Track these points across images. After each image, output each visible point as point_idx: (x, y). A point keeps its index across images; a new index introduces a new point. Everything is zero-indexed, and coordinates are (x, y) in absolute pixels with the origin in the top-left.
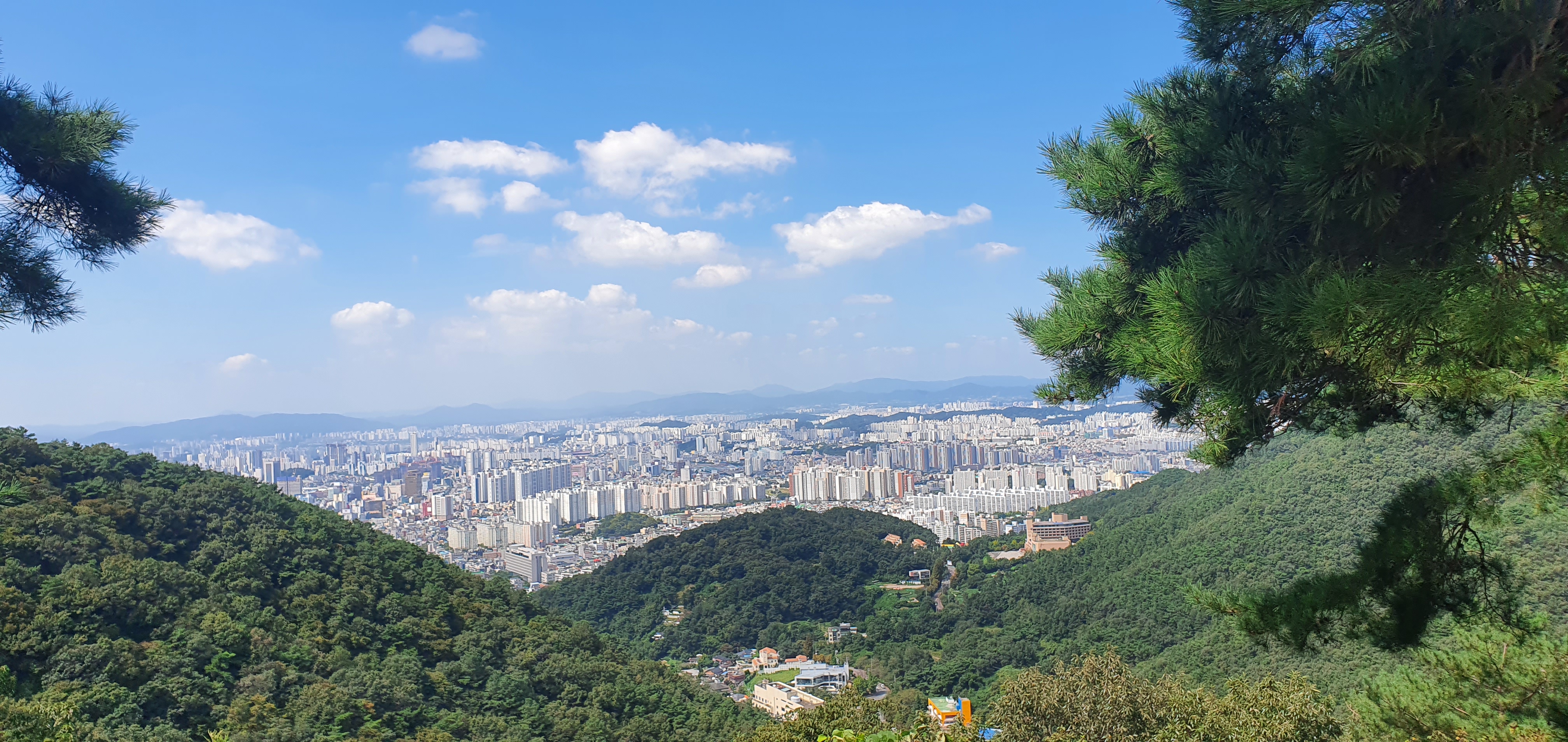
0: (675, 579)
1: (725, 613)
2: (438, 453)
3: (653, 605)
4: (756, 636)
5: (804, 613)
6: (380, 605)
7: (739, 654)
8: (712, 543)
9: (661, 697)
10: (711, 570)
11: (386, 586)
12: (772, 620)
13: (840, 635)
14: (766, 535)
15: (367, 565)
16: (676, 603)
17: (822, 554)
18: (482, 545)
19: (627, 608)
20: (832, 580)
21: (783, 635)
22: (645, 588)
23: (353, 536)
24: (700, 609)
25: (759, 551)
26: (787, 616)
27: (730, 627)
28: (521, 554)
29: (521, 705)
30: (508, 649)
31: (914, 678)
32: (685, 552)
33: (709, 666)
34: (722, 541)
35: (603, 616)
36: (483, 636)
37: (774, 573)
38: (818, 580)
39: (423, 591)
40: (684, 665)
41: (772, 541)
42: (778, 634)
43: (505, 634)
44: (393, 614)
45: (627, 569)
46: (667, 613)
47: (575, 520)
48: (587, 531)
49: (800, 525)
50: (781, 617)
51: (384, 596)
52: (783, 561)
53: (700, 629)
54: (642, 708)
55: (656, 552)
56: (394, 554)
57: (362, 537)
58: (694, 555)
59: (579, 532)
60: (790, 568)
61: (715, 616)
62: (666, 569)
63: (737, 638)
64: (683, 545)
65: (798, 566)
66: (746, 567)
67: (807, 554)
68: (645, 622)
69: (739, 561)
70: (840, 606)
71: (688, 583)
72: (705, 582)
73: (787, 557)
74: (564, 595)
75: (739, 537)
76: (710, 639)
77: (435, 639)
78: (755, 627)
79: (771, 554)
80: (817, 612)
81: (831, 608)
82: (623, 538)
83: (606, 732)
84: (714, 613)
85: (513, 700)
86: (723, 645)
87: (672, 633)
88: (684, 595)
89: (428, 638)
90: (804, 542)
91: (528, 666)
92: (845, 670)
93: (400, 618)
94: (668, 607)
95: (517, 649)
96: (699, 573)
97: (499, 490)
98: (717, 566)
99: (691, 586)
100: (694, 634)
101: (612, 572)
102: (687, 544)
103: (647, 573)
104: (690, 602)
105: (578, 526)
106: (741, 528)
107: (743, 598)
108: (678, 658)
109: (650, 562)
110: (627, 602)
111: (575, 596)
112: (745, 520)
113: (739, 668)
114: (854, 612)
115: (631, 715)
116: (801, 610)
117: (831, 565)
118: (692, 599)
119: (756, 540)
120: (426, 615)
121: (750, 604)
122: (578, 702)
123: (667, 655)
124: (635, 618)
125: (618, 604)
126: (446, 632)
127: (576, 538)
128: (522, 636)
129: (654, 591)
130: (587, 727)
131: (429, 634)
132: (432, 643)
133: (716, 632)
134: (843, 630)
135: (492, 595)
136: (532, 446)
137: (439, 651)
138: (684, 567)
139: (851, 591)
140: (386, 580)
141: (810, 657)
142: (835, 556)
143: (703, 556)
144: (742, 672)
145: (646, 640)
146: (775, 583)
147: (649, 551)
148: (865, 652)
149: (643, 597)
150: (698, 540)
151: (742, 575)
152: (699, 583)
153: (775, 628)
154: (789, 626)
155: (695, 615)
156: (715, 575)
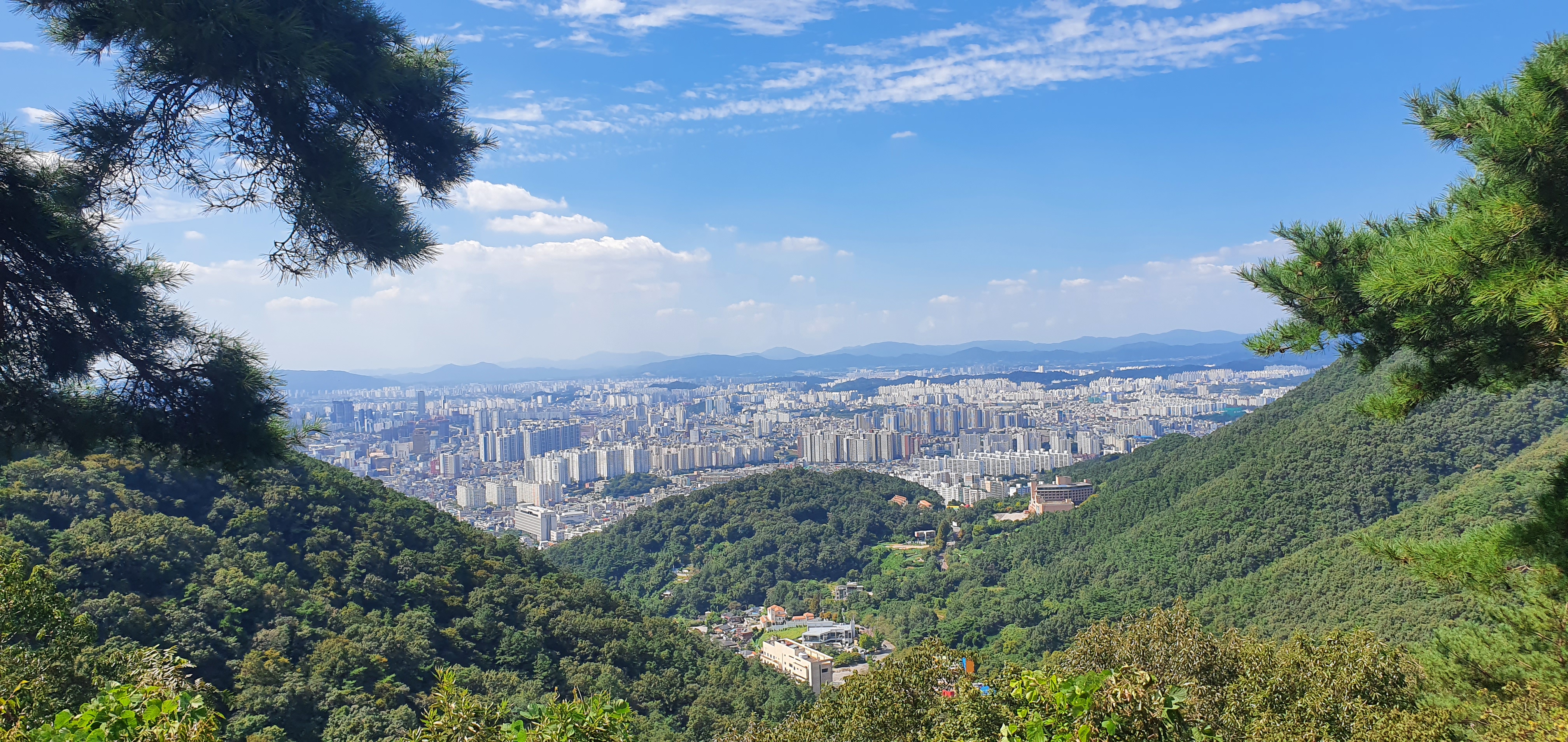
0: (685, 538)
1: (735, 572)
2: (446, 411)
3: (663, 563)
4: (764, 594)
5: (812, 572)
6: (393, 561)
7: (747, 611)
8: (723, 503)
9: (672, 653)
10: (720, 530)
11: (399, 543)
12: (780, 579)
13: (846, 593)
14: (775, 496)
15: (379, 522)
16: (686, 562)
17: (830, 515)
18: (491, 503)
19: (636, 566)
20: (840, 539)
21: (791, 593)
22: (655, 547)
23: (365, 493)
24: (709, 568)
25: (768, 512)
26: (795, 576)
27: (739, 585)
28: (531, 513)
29: (533, 660)
30: (520, 606)
31: (920, 636)
32: (695, 512)
33: (719, 622)
34: (732, 502)
35: (612, 574)
36: (496, 593)
37: (783, 533)
38: (826, 540)
39: (436, 548)
40: (693, 622)
41: (781, 501)
42: (787, 592)
43: (517, 591)
44: (406, 571)
45: (638, 526)
46: (676, 571)
47: (584, 479)
48: (596, 490)
49: (808, 486)
50: (789, 576)
51: (396, 553)
52: (792, 522)
53: (709, 587)
54: (654, 664)
55: (666, 511)
56: (406, 512)
57: (373, 494)
58: (703, 515)
59: (588, 491)
60: (798, 529)
61: (724, 575)
62: (677, 528)
63: (746, 596)
64: (692, 505)
65: (806, 526)
66: (755, 527)
67: (819, 515)
68: (654, 580)
69: (748, 521)
70: (847, 565)
71: (698, 542)
72: (714, 541)
73: (795, 517)
74: (574, 554)
75: (749, 497)
76: (719, 597)
77: (448, 595)
78: (763, 585)
79: (780, 515)
80: (824, 571)
81: (837, 568)
82: (632, 498)
84: (723, 571)
85: (525, 655)
86: (731, 603)
87: (681, 591)
88: (694, 554)
89: (441, 594)
90: (812, 502)
91: (543, 623)
92: (852, 627)
93: (412, 575)
94: (678, 565)
95: (529, 606)
96: (709, 532)
97: (508, 449)
98: (726, 526)
99: (701, 545)
100: (703, 593)
101: (623, 531)
102: (697, 504)
103: (656, 532)
104: (700, 561)
105: (587, 486)
106: (750, 489)
107: (752, 557)
108: (687, 615)
109: (660, 521)
110: (637, 560)
111: (585, 554)
112: (755, 481)
113: (748, 626)
114: (860, 571)
115: (643, 671)
116: (808, 569)
117: (839, 525)
118: (702, 558)
119: (765, 500)
120: (438, 572)
121: (758, 563)
122: (590, 658)
123: (676, 613)
124: (644, 576)
125: (628, 562)
126: (459, 589)
127: (585, 498)
128: (535, 593)
129: (663, 550)
130: (600, 682)
131: (442, 590)
132: (446, 599)
133: (725, 590)
134: (850, 588)
135: (503, 552)
136: (540, 406)
137: (453, 607)
138: (694, 527)
139: (858, 551)
140: (398, 537)
141: (816, 614)
142: (843, 516)
143: (714, 516)
144: (750, 630)
145: (655, 597)
146: (784, 542)
147: (659, 511)
148: (871, 610)
149: (653, 555)
150: (707, 500)
151: (751, 535)
152: (709, 543)
153: (783, 586)
154: (797, 584)
155: (704, 574)
156: (725, 535)
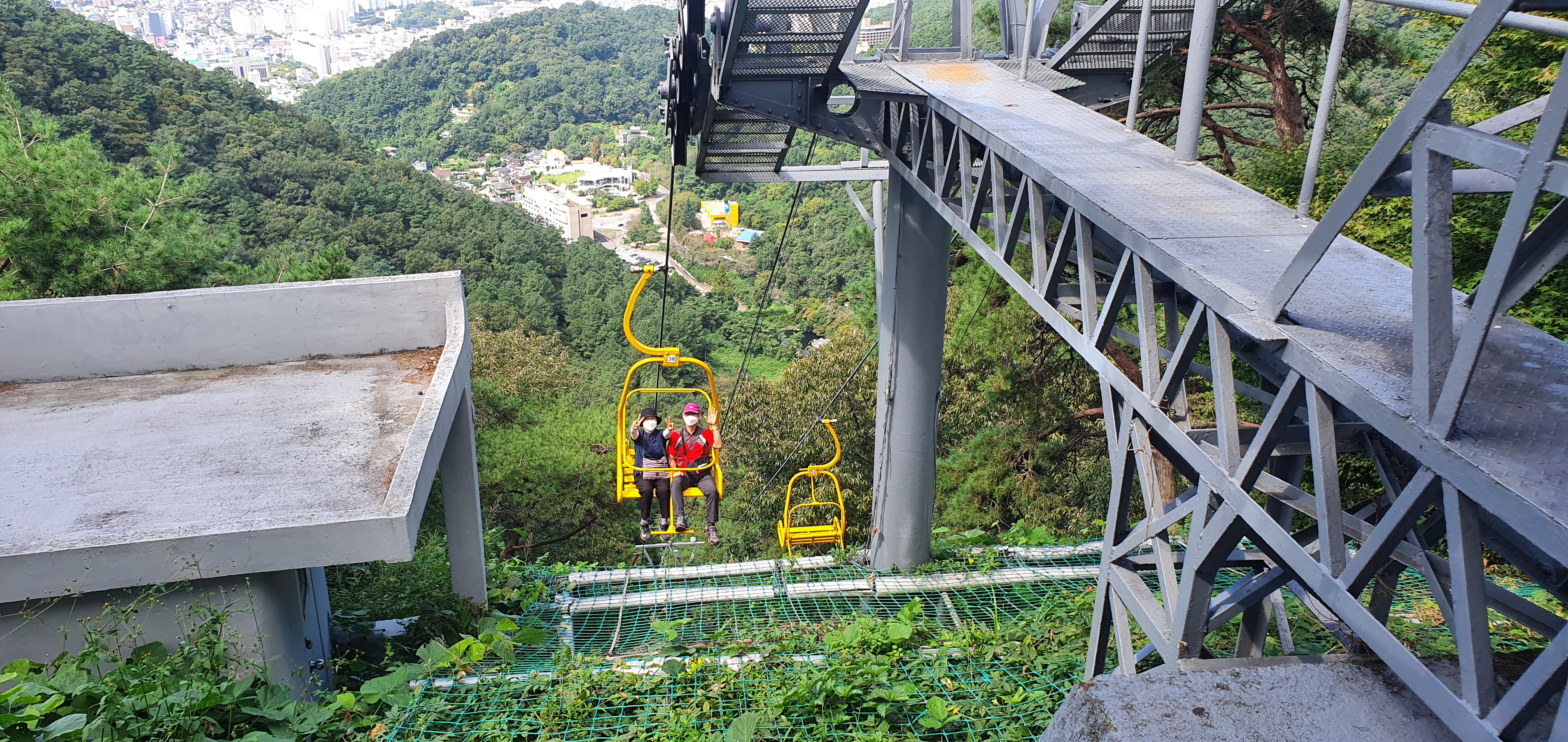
0: (463, 76)
1: (515, 113)
3: (440, 102)
4: (547, 137)
5: (597, 115)
6: (55, 94)
7: (528, 155)
8: (504, 39)
9: (398, 197)
10: (501, 68)
11: (63, 73)
12: (563, 122)
13: (630, 138)
14: (562, 33)
15: (39, 48)
16: (465, 101)
17: (620, 54)
18: (271, 32)
19: (412, 104)
20: (629, 82)
21: (573, 137)
22: (433, 84)
23: (22, 13)
24: (489, 108)
25: (554, 50)
26: (579, 118)
27: (520, 127)
29: (228, 203)
30: (221, 145)
31: (692, 182)
32: (475, 48)
33: (497, 165)
34: (515, 38)
35: (387, 112)
36: (186, 131)
37: (568, 73)
38: (614, 82)
39: (114, 80)
40: (472, 164)
41: (569, 39)
42: (569, 135)
43: (218, 130)
44: (72, 105)
45: (413, 62)
46: (455, 110)
47: (374, 8)
48: (387, 20)
49: (599, 23)
50: (573, 119)
51: (62, 84)
52: (579, 61)
53: (488, 128)
55: (443, 46)
57: (34, 15)
58: (483, 51)
59: (379, 21)
60: (585, 69)
61: (504, 116)
62: (454, 65)
63: (528, 139)
64: (472, 40)
65: (595, 66)
66: (539, 66)
67: (604, 54)
68: (432, 119)
69: (532, 59)
70: (634, 108)
71: (478, 81)
72: (496, 80)
73: (584, 56)
74: (344, 88)
75: (533, 33)
76: (499, 138)
77: (128, 132)
78: (546, 128)
79: (566, 53)
80: (611, 114)
81: (625, 112)
82: (425, 30)
83: (323, 231)
84: (503, 112)
85: (218, 197)
86: (513, 145)
87: (459, 132)
88: (473, 93)
89: (116, 131)
90: (603, 41)
91: (243, 164)
92: (628, 173)
93: (80, 109)
94: (456, 104)
95: (231, 145)
96: (490, 70)
98: (508, 63)
99: (481, 83)
100: (482, 134)
101: (396, 66)
102: (476, 39)
103: (433, 69)
104: (480, 100)
105: (377, 15)
106: (534, 24)
107: (534, 98)
108: (466, 156)
109: (437, 57)
110: (412, 98)
111: (357, 90)
112: (541, 15)
113: (527, 168)
114: (647, 115)
115: (359, 214)
116: (594, 112)
117: (629, 67)
118: (482, 97)
119: (551, 37)
120: (116, 106)
121: (541, 105)
122: (299, 200)
123: (454, 153)
124: (421, 115)
125: (403, 100)
126: (142, 125)
127: (376, 28)
128: (239, 132)
129: (441, 87)
130: (303, 225)
131: (118, 126)
132: (123, 137)
133: (505, 131)
134: (633, 133)
138: (473, 64)
139: (648, 94)
141: (597, 158)
142: (634, 57)
143: (494, 53)
144: (528, 173)
145: (433, 138)
146: (569, 83)
147: (436, 45)
148: (651, 156)
149: (430, 93)
150: (488, 35)
151: (535, 74)
152: (489, 81)
153: (565, 130)
154: (581, 128)
155: (484, 114)
156: (507, 73)
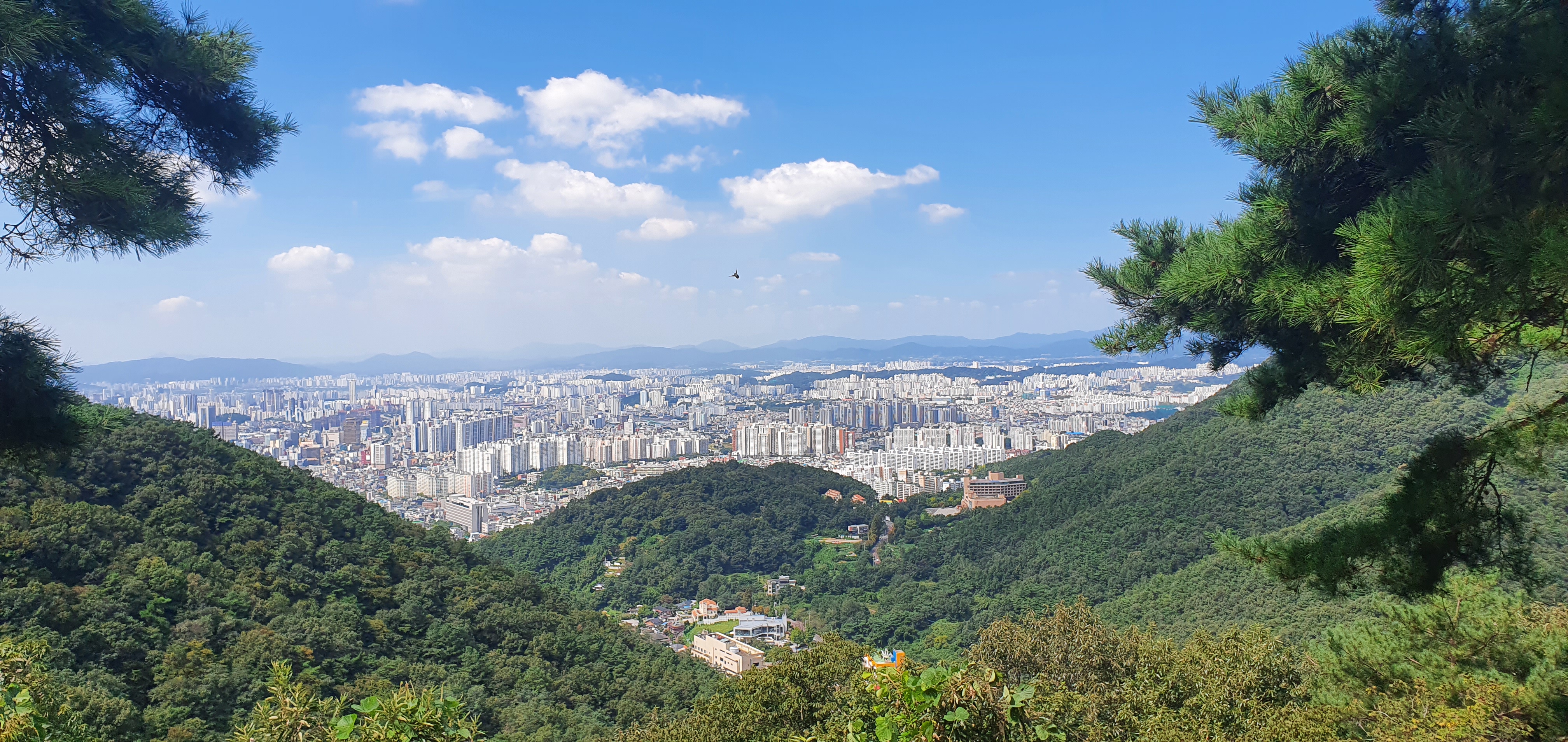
0: (617, 531)
1: (666, 565)
2: (377, 401)
3: (595, 556)
4: (696, 588)
5: (744, 565)
6: (320, 552)
7: (678, 605)
8: (655, 496)
9: (601, 647)
10: (653, 522)
11: (325, 534)
12: (712, 572)
13: (779, 587)
14: (709, 489)
15: (306, 512)
16: (617, 554)
17: (763, 508)
18: (422, 494)
19: (567, 559)
20: (773, 533)
21: (723, 587)
22: (587, 539)
23: (293, 482)
24: (641, 561)
25: (702, 505)
26: (727, 568)
27: (671, 578)
28: (462, 504)
29: (461, 653)
30: (449, 598)
31: (851, 630)
32: (628, 504)
33: (650, 616)
34: (665, 494)
35: (543, 566)
36: (424, 585)
37: (716, 526)
38: (759, 533)
39: (364, 539)
40: (624, 615)
41: (714, 494)
42: (718, 586)
43: (446, 583)
44: (333, 562)
45: (569, 520)
46: (608, 564)
47: (516, 471)
48: (528, 482)
49: (742, 479)
50: (721, 569)
51: (323, 543)
52: (725, 515)
53: (641, 580)
54: (582, 658)
55: (599, 503)
56: (334, 502)
57: (301, 484)
58: (636, 507)
59: (521, 483)
60: (731, 522)
61: (656, 568)
62: (608, 521)
63: (677, 590)
64: (625, 497)
65: (739, 519)
66: (688, 520)
67: (749, 508)
68: (586, 573)
69: (681, 514)
70: (779, 559)
71: (630, 535)
72: (647, 534)
73: (729, 510)
74: (504, 545)
75: (682, 490)
76: (650, 590)
77: (375, 587)
78: (696, 578)
79: (713, 508)
80: (756, 564)
81: (770, 562)
82: (565, 490)
83: (546, 681)
84: (655, 565)
85: (453, 648)
86: (663, 596)
87: (612, 584)
88: (626, 547)
89: (368, 586)
90: (746, 496)
91: (469, 615)
92: (783, 622)
93: (340, 566)
94: (609, 558)
95: (458, 598)
96: (641, 525)
97: (440, 440)
98: (659, 518)
99: (633, 537)
100: (634, 586)
101: (554, 523)
102: (630, 496)
103: (589, 525)
104: (631, 553)
105: (519, 477)
106: (683, 482)
107: (685, 550)
108: (618, 608)
109: (592, 513)
110: (568, 553)
111: (516, 546)
112: (688, 473)
113: (679, 619)
114: (793, 565)
115: (571, 665)
116: (741, 563)
117: (772, 518)
118: (634, 550)
119: (699, 494)
120: (365, 563)
121: (691, 557)
122: (518, 650)
123: (607, 605)
124: (576, 568)
125: (559, 555)
126: (386, 580)
127: (517, 489)
128: (463, 585)
129: (595, 543)
130: (528, 675)
131: (369, 582)
132: (373, 590)
133: (656, 583)
134: (782, 582)
135: (432, 544)
136: (473, 396)
137: (379, 599)
138: (626, 519)
139: (791, 544)
140: (326, 528)
141: (749, 608)
142: (776, 510)
143: (646, 509)
144: (681, 623)
145: (586, 590)
146: (717, 536)
147: (592, 503)
148: (803, 604)
149: (585, 548)
150: (641, 493)
151: (684, 528)
152: (641, 535)
153: (715, 580)
154: (729, 578)
155: (637, 566)
156: (657, 528)
